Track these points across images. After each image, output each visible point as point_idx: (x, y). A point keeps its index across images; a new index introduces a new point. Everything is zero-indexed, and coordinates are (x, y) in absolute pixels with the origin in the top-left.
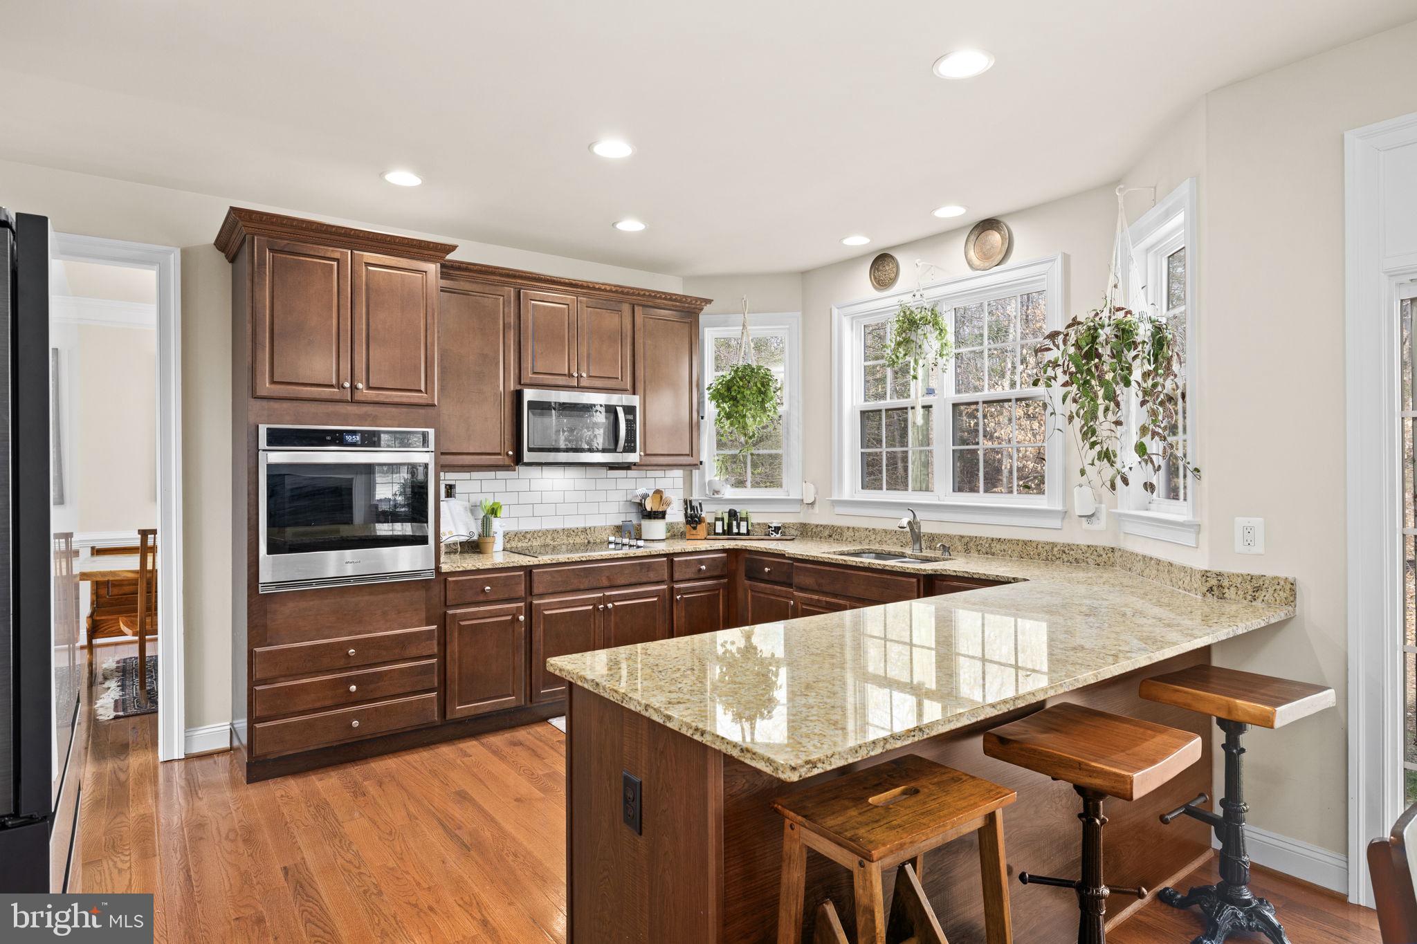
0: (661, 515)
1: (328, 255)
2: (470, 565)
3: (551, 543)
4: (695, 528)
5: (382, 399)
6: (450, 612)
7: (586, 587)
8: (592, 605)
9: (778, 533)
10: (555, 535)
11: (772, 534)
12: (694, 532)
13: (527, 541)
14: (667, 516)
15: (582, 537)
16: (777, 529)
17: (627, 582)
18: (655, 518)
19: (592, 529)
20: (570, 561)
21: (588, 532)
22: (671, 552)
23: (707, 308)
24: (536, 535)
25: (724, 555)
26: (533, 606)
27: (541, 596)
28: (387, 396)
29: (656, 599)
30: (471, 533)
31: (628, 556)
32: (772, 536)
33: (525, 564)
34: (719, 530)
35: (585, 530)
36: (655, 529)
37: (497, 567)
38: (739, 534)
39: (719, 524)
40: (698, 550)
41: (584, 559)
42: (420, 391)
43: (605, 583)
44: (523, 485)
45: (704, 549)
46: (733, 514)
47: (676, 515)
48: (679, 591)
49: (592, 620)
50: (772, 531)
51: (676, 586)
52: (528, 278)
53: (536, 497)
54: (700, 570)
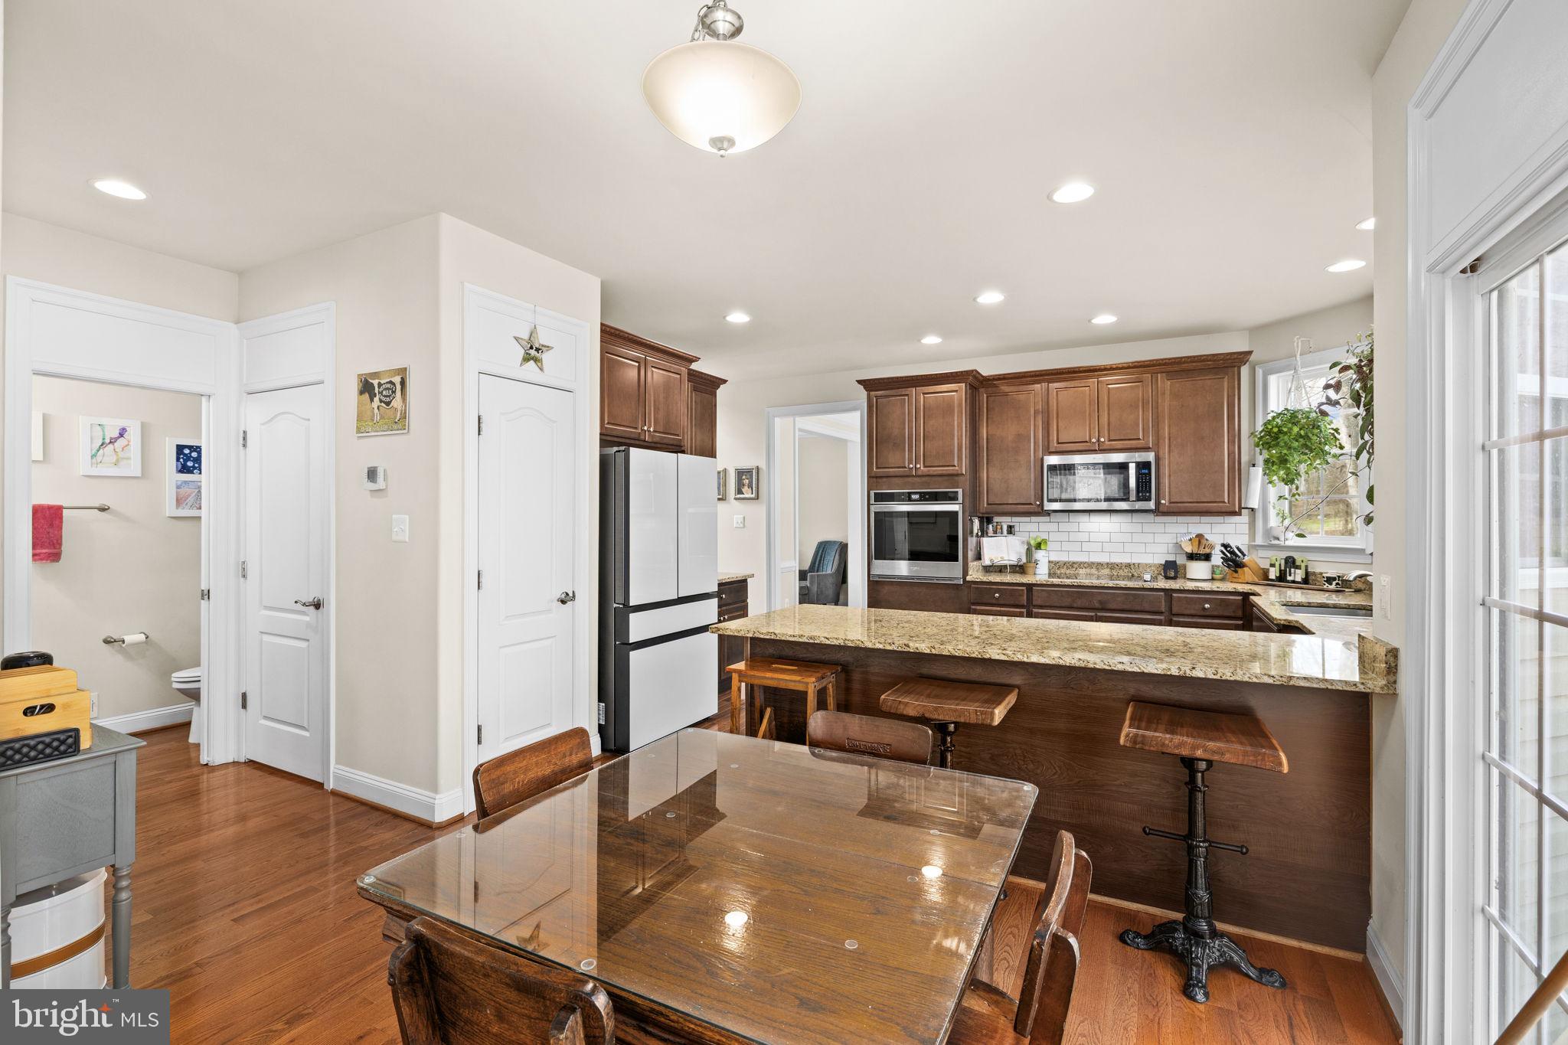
0: (1207, 557)
1: (903, 393)
4: (1236, 572)
5: (931, 473)
6: (973, 607)
9: (1331, 584)
12: (1236, 575)
13: (1074, 569)
14: (1212, 558)
16: (1330, 580)
17: (1120, 608)
18: (1196, 560)
20: (1063, 584)
22: (1167, 588)
23: (1251, 359)
25: (1240, 598)
26: (1033, 613)
27: (1040, 606)
28: (935, 471)
30: (1020, 560)
32: (1325, 587)
34: (1272, 576)
36: (1198, 571)
37: (1004, 582)
41: (1076, 584)
42: (955, 466)
43: (1097, 605)
44: (1073, 527)
46: (1291, 562)
47: (1217, 559)
50: (1326, 581)
51: (1175, 619)
52: (1052, 374)
53: (1084, 537)
54: (1204, 609)
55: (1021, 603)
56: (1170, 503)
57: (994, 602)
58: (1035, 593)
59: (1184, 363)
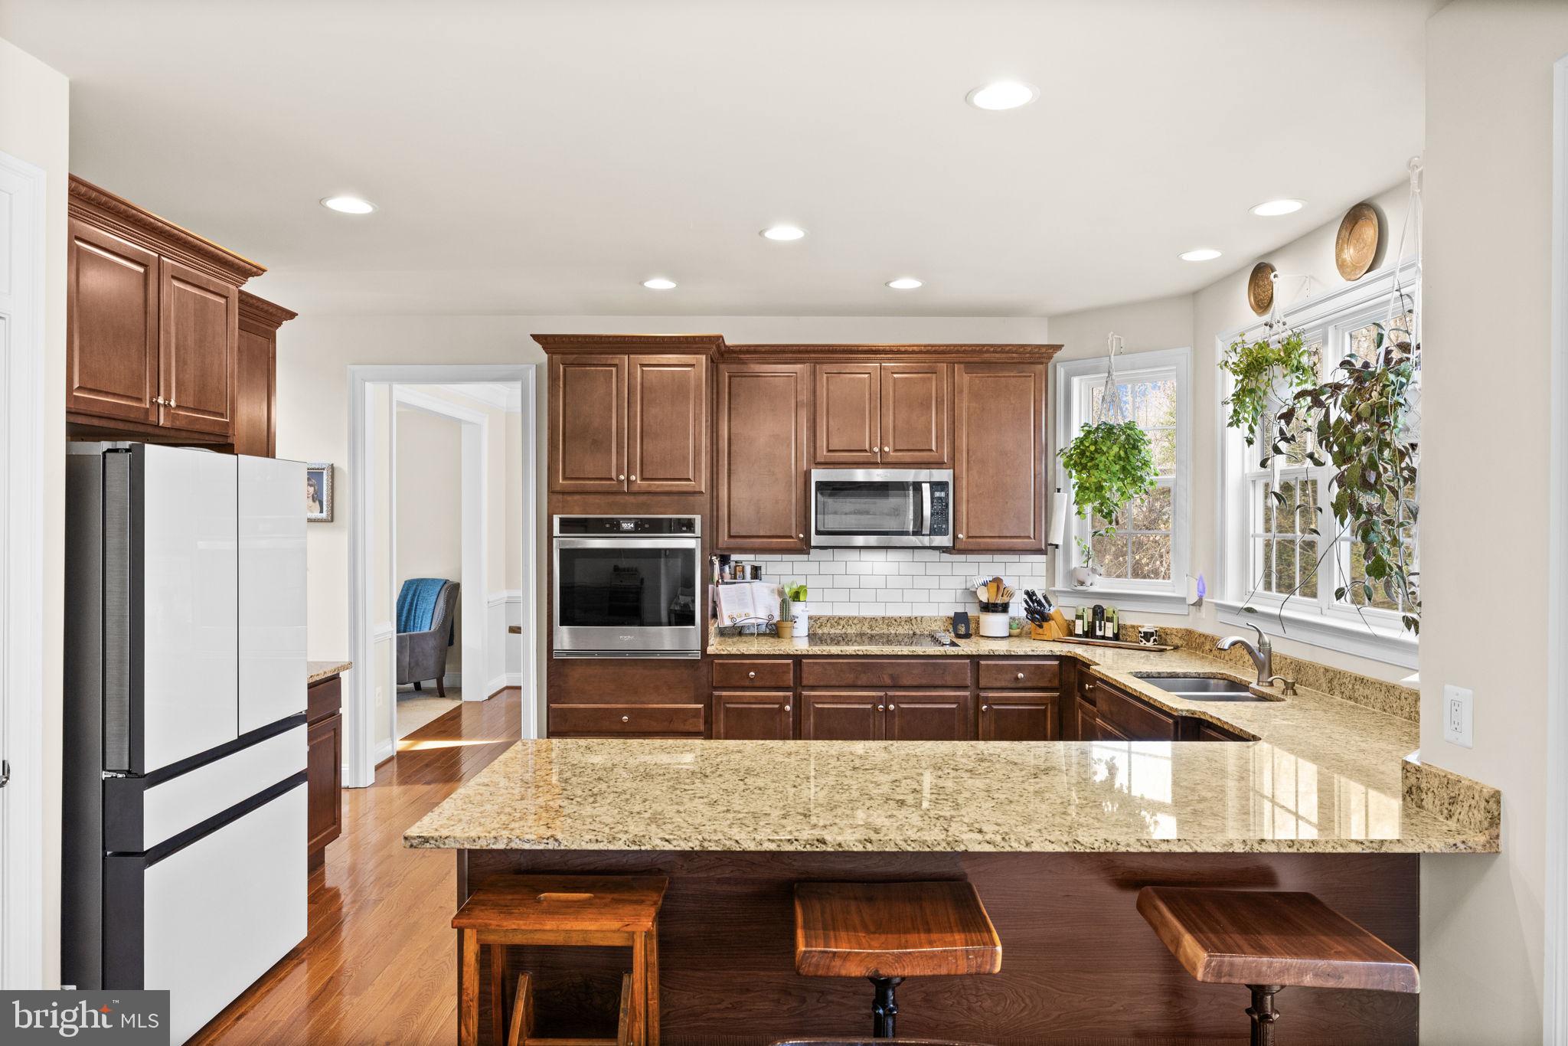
0: (1004, 608)
1: (609, 362)
2: (735, 649)
4: (1041, 626)
5: (653, 489)
6: (716, 693)
7: (864, 684)
8: (871, 703)
9: (1148, 641)
10: (873, 623)
11: (1142, 641)
12: (1040, 631)
13: (840, 627)
14: (1010, 609)
15: (906, 627)
16: (1147, 636)
17: (915, 683)
18: (993, 611)
19: (919, 619)
20: (844, 653)
21: (914, 622)
22: (974, 653)
23: (1058, 355)
24: (850, 622)
25: (1056, 663)
26: (803, 697)
27: (813, 688)
28: (659, 486)
29: (954, 706)
30: (771, 617)
31: (915, 653)
32: (1142, 644)
34: (1079, 630)
35: (909, 620)
36: (996, 624)
37: (762, 653)
38: (1103, 637)
40: (1013, 653)
41: (860, 653)
42: (689, 480)
43: (888, 681)
45: (1023, 654)
46: (1098, 612)
47: (1018, 608)
48: (986, 700)
49: (871, 721)
50: (1141, 637)
51: (983, 694)
52: (822, 352)
53: (853, 582)
54: (1017, 679)
55: (785, 684)
56: (969, 537)
57: (747, 683)
58: (805, 668)
59: (988, 352)
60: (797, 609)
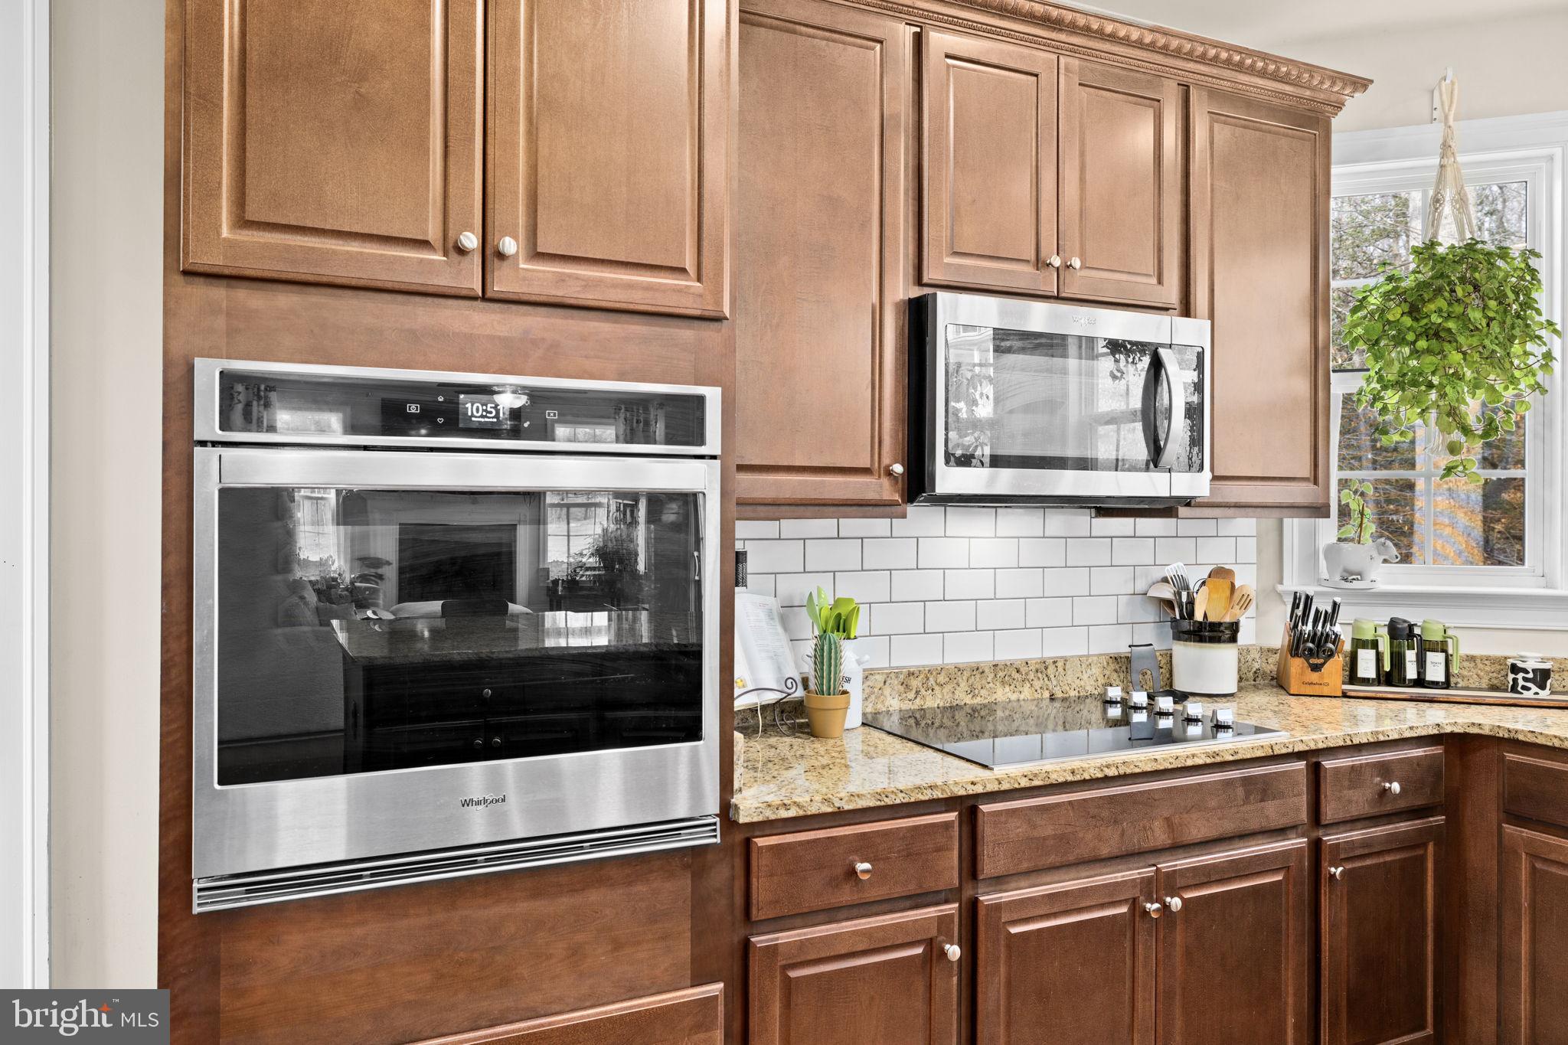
0: (1229, 633)
2: (818, 798)
3: (968, 700)
4: (1316, 668)
5: (570, 293)
6: (760, 940)
7: (1116, 852)
8: (1126, 901)
9: (1543, 689)
10: (977, 680)
11: (1526, 689)
13: (911, 695)
15: (1037, 684)
17: (1213, 833)
18: (1211, 640)
19: (1060, 664)
20: (1078, 778)
21: (1051, 670)
22: (1321, 746)
24: (932, 681)
25: (1438, 750)
26: (982, 913)
27: (1000, 881)
28: (588, 284)
29: (1279, 877)
30: (789, 683)
31: (1218, 759)
33: (962, 792)
34: (1367, 667)
35: (1043, 667)
37: (888, 801)
38: (1420, 682)
39: (1366, 657)
40: (1382, 738)
41: (1112, 772)
42: (682, 271)
43: (1160, 836)
45: (1396, 736)
46: (1405, 633)
48: (1339, 854)
49: (1128, 944)
50: (1525, 679)
51: (1331, 839)
55: (939, 884)
57: (849, 895)
58: (986, 829)
60: (852, 658)
